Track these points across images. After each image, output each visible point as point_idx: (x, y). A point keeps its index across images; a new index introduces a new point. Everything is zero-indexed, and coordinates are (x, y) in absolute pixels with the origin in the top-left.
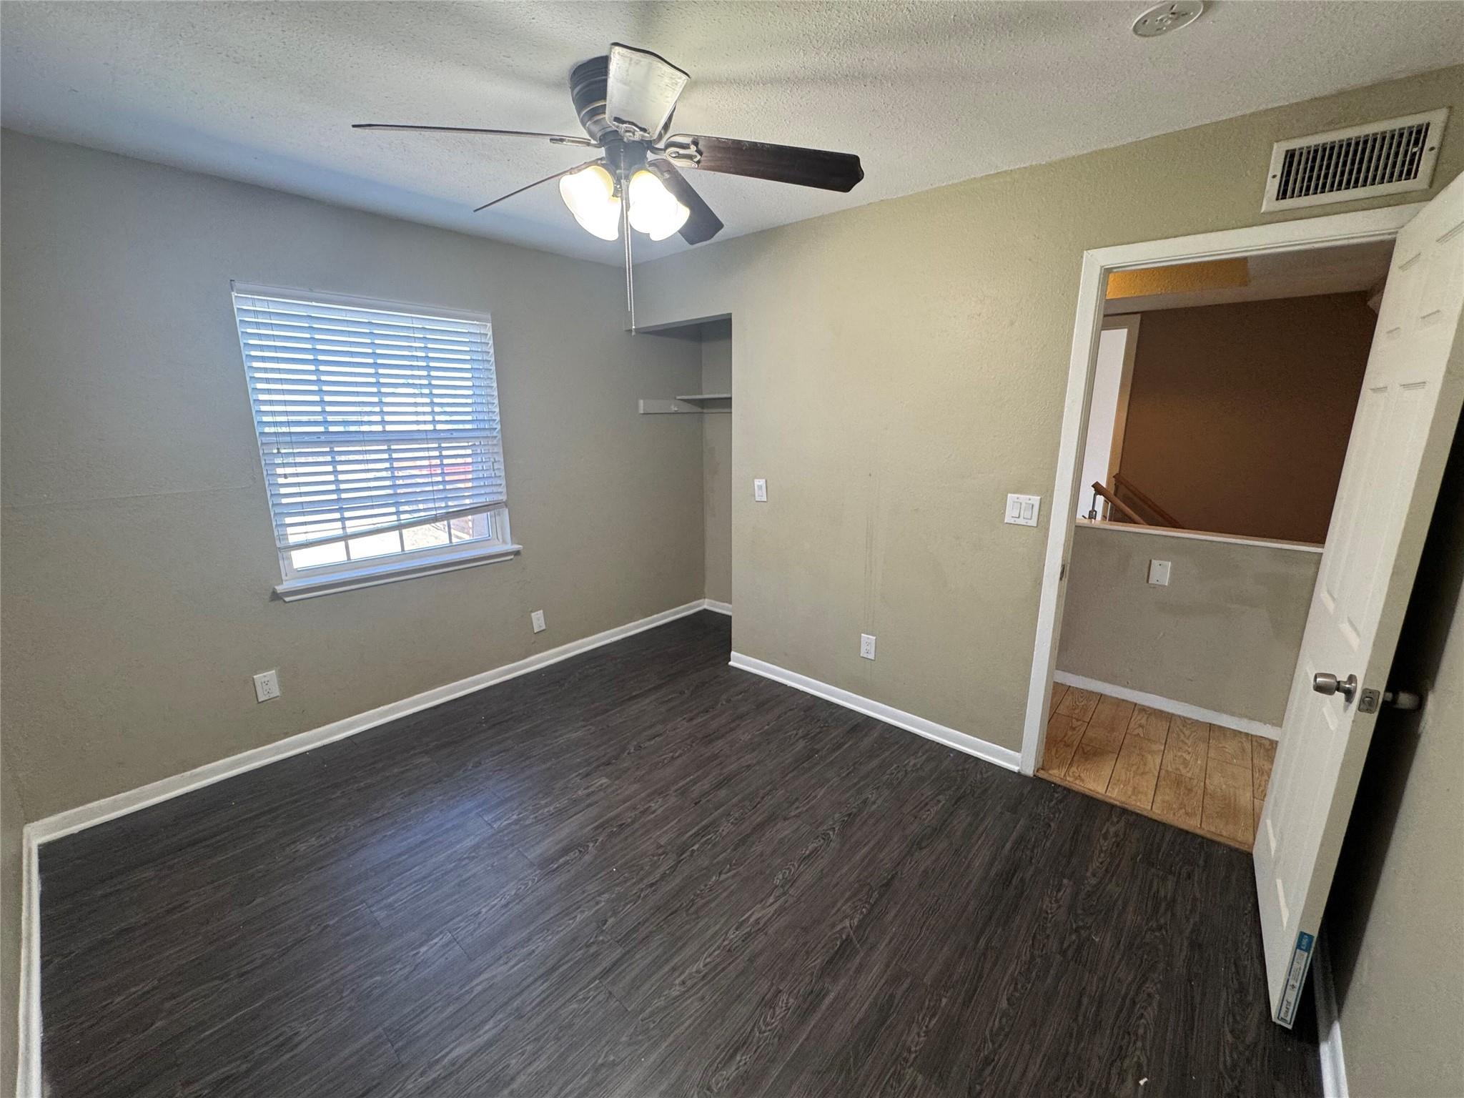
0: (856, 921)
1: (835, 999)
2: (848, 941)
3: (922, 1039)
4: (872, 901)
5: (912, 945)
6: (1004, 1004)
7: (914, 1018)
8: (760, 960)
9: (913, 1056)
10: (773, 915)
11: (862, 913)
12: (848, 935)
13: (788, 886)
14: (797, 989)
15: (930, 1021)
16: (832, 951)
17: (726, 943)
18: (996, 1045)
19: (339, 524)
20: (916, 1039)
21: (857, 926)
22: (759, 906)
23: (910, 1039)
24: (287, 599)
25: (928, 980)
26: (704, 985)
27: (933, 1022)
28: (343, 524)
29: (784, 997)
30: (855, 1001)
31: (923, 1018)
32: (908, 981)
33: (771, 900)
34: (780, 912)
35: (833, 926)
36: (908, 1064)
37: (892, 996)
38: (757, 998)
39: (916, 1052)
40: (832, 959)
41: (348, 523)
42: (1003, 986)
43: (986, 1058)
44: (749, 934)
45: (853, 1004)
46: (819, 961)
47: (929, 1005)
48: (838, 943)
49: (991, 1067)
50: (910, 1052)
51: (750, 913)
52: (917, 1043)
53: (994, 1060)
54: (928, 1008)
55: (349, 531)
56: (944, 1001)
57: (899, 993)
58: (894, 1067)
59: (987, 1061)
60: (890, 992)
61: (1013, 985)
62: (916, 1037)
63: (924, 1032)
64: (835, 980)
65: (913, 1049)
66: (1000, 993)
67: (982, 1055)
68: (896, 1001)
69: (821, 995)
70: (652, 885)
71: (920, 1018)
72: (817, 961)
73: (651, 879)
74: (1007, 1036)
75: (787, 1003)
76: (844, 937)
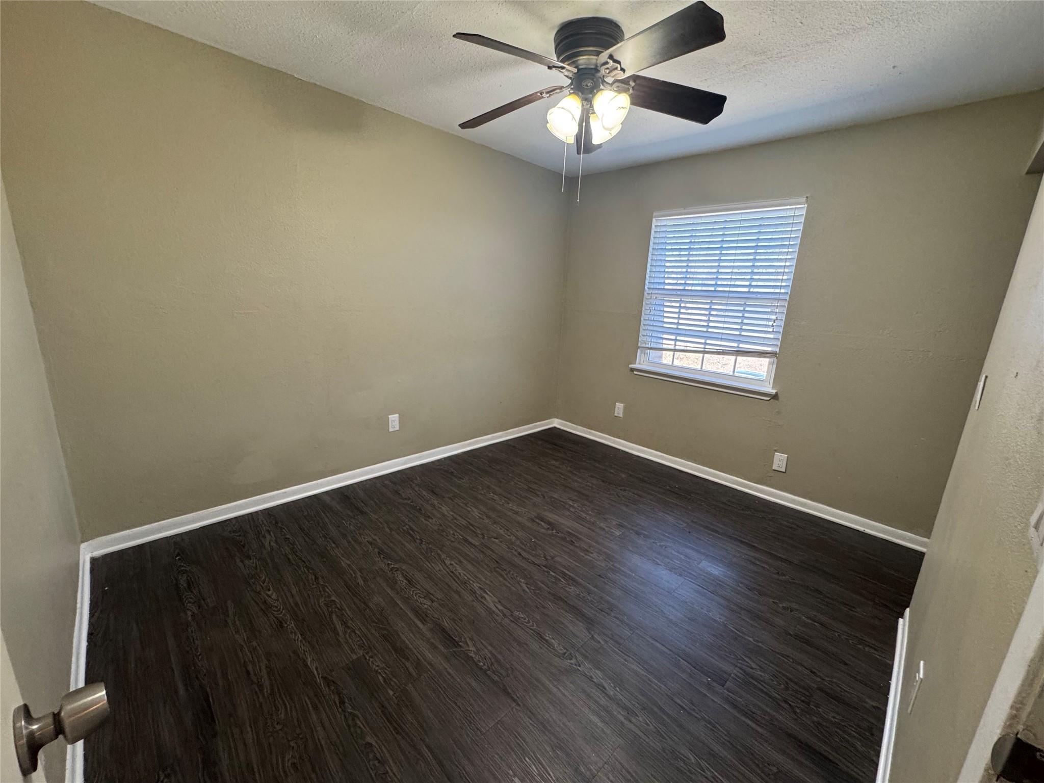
0: (472, 654)
1: (419, 628)
2: (456, 644)
3: (374, 666)
4: (488, 672)
5: (442, 689)
6: (369, 739)
7: (389, 668)
8: (456, 597)
9: (368, 658)
10: (487, 606)
11: (480, 661)
12: (461, 646)
13: (511, 619)
14: (431, 609)
15: (383, 677)
16: (451, 633)
17: (471, 582)
18: (347, 714)
19: (673, 343)
20: (376, 663)
21: (468, 655)
22: (496, 600)
23: (377, 659)
24: (635, 373)
25: (410, 687)
26: (447, 572)
27: (380, 678)
28: (675, 342)
29: (429, 603)
30: (413, 637)
31: (385, 673)
32: (414, 674)
33: (500, 607)
34: (490, 612)
35: (472, 639)
36: (365, 654)
37: (408, 659)
38: (432, 592)
39: (369, 660)
40: (446, 632)
41: (678, 343)
42: (383, 748)
43: (344, 703)
44: (475, 593)
45: (411, 635)
46: (446, 625)
47: (393, 681)
48: (457, 639)
49: (338, 703)
50: (371, 657)
51: (491, 595)
52: (373, 663)
53: (340, 707)
54: (391, 679)
55: (677, 348)
56: (391, 693)
57: (408, 664)
58: (367, 645)
59: (342, 702)
60: (410, 658)
61: (379, 758)
62: (377, 664)
63: (378, 670)
64: (431, 630)
65: (371, 659)
66: (378, 741)
67: (347, 701)
68: (403, 660)
69: (424, 622)
70: (520, 554)
71: (386, 671)
72: (446, 624)
73: (523, 553)
74: (349, 726)
75: (425, 604)
76: (460, 643)
